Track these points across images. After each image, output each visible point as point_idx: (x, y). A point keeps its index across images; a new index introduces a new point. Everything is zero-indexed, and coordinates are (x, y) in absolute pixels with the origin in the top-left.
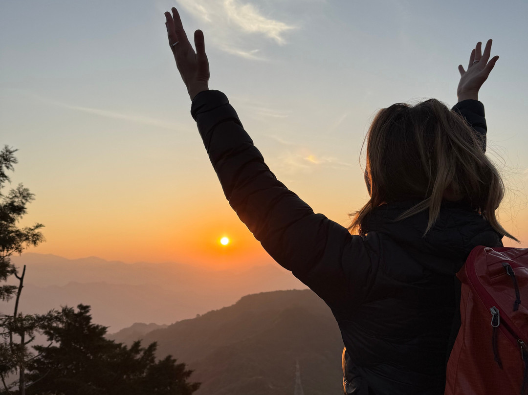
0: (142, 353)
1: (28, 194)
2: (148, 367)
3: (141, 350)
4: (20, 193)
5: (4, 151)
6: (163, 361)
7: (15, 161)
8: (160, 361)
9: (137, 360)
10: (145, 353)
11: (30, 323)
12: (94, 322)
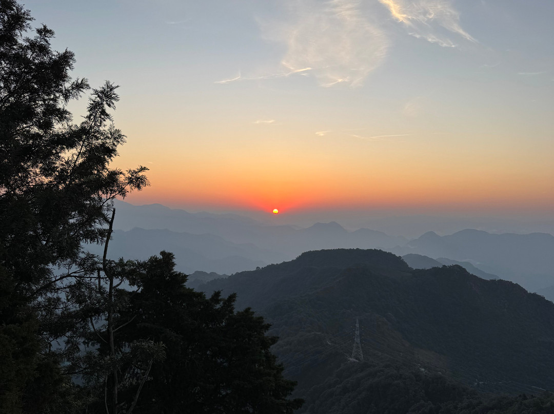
0: (221, 303)
1: (120, 136)
2: (227, 317)
3: (221, 300)
4: (111, 134)
5: (106, 87)
6: (242, 313)
7: (116, 99)
8: (239, 312)
9: (217, 310)
10: (224, 303)
11: (132, 269)
12: (176, 269)
